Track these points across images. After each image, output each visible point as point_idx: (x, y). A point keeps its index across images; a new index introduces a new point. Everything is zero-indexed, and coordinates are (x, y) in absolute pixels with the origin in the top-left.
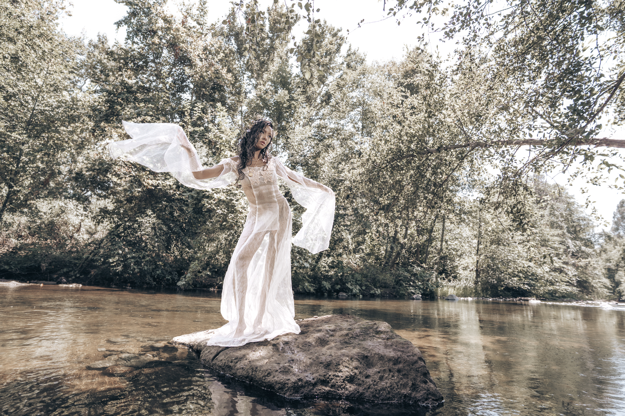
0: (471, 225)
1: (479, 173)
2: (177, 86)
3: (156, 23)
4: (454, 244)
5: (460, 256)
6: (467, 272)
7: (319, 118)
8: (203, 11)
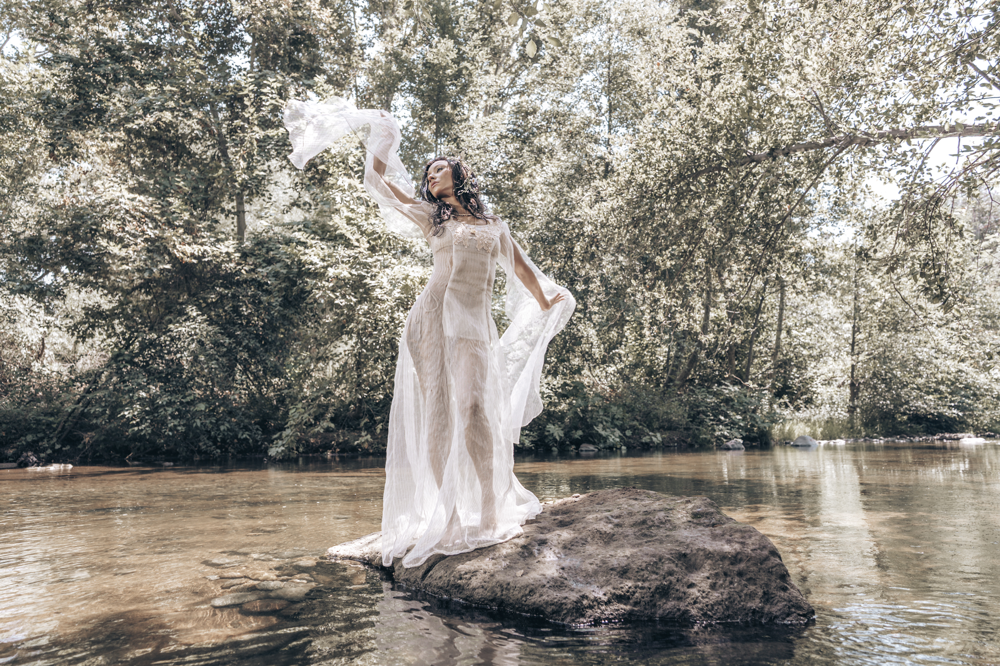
0: (839, 294)
1: (854, 195)
2: (216, 39)
4: (803, 336)
5: (818, 358)
6: (832, 389)
7: (518, 92)
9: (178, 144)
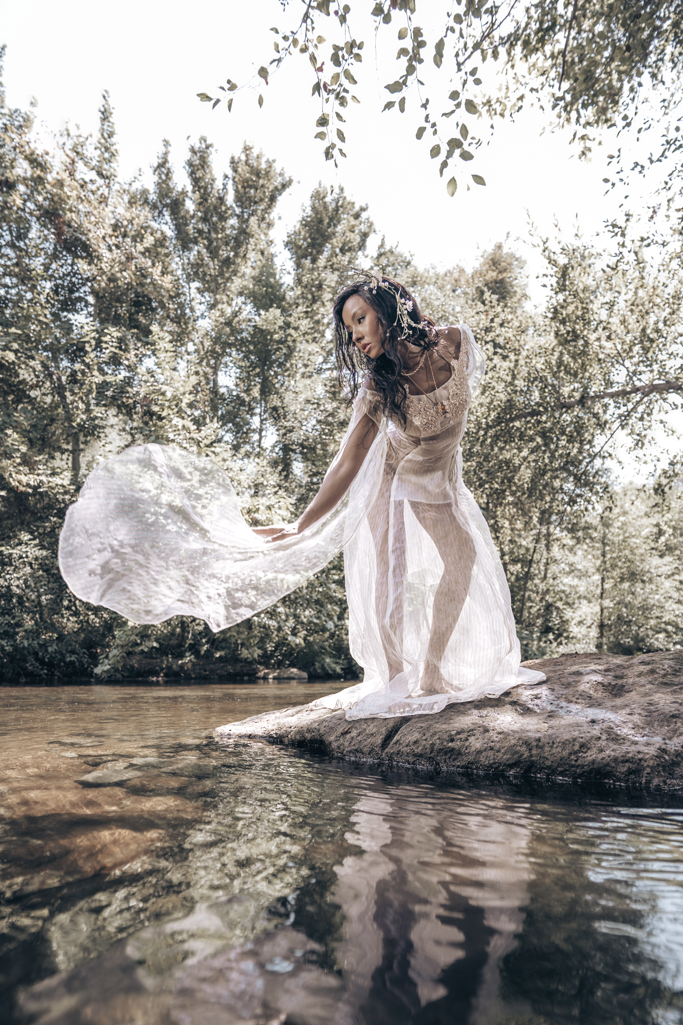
2: (61, 298)
3: (13, 167)
8: (108, 150)
9: (19, 390)
